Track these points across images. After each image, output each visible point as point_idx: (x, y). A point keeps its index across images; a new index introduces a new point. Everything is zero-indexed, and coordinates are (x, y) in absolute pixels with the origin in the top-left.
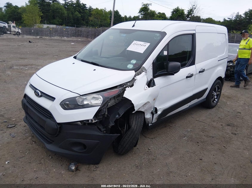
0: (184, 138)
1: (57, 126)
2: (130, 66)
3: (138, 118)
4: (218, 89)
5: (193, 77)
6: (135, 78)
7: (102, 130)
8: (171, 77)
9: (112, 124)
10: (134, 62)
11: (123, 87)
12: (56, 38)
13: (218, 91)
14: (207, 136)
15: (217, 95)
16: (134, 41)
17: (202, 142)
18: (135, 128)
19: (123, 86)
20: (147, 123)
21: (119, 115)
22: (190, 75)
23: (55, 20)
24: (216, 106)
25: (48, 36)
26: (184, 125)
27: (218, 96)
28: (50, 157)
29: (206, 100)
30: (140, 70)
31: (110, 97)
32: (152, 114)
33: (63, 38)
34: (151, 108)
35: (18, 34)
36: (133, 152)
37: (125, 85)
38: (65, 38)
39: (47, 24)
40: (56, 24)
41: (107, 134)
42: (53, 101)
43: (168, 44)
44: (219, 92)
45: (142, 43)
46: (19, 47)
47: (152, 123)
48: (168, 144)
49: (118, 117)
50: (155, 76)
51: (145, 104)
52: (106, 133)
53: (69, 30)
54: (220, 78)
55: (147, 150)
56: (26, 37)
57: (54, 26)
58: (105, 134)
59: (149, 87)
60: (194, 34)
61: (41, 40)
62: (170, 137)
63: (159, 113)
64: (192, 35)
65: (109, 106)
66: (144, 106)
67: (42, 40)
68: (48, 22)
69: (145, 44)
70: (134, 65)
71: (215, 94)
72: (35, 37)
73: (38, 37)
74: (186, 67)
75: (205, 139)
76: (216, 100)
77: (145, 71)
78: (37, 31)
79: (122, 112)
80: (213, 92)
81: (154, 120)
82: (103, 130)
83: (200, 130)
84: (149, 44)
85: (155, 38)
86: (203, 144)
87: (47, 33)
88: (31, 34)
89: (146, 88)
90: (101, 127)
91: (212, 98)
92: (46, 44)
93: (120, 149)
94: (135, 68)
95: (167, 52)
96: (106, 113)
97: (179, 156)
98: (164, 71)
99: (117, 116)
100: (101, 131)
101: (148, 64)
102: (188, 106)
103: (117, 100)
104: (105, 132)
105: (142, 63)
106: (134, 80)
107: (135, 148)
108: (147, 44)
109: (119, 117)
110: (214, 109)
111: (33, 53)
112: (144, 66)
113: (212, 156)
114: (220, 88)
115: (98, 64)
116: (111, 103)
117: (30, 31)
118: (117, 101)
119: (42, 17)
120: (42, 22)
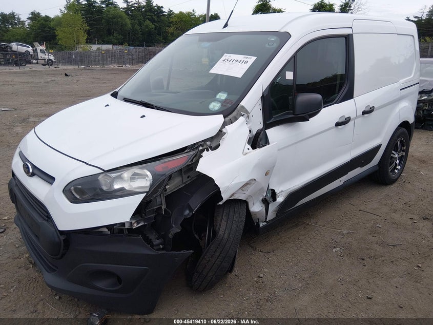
0: (334, 250)
1: (59, 237)
2: (215, 106)
3: (231, 213)
4: (402, 145)
5: (351, 124)
6: (224, 130)
7: (154, 243)
8: (303, 124)
9: (175, 229)
10: (222, 96)
11: (196, 150)
12: (112, 66)
13: (401, 148)
14: (383, 244)
15: (400, 158)
16: (225, 54)
17: (371, 258)
18: (226, 235)
19: (198, 148)
20: (255, 221)
21: (191, 210)
22: (343, 120)
23: (112, 37)
24: (399, 179)
25: (99, 64)
26: (335, 222)
27: (403, 159)
28: (57, 297)
29: (378, 168)
30: (234, 114)
31: (168, 174)
32: (265, 202)
33: (124, 67)
34: (261, 190)
35: (49, 63)
36: (226, 283)
37: (201, 145)
38: (128, 65)
39: (98, 44)
40: (112, 44)
41: (165, 252)
42: (52, 184)
43: (294, 57)
44: (403, 151)
45: (240, 57)
46: (47, 84)
47: (265, 221)
48: (299, 264)
49: (188, 214)
50: (268, 124)
51: (247, 184)
52: (163, 249)
53: (133, 52)
54: (405, 124)
55: (255, 279)
56: (62, 67)
57: (110, 47)
58: (159, 252)
59: (253, 149)
60: (349, 35)
61: (86, 71)
62: (304, 247)
63: (280, 199)
64: (346, 38)
65: (169, 192)
66: (244, 189)
67: (90, 71)
68: (100, 41)
69: (245, 60)
70: (224, 102)
71: (397, 155)
72: (76, 67)
73: (83, 67)
74: (335, 103)
75: (378, 250)
76: (399, 167)
77: (246, 115)
78: (81, 56)
79: (196, 203)
80: (393, 152)
81: (271, 215)
82: (156, 242)
83: (367, 230)
84: (254, 58)
85: (267, 46)
86: (375, 261)
87: (97, 60)
88: (71, 62)
89: (246, 151)
90: (153, 236)
91: (391, 164)
92: (93, 78)
93: (197, 280)
94: (225, 108)
95: (293, 72)
96: (164, 207)
97: (324, 291)
98: (288, 114)
99: (187, 212)
100: (152, 246)
101: (252, 100)
102: (342, 183)
103: (188, 177)
104: (161, 246)
105: (239, 98)
106: (220, 134)
107: (230, 276)
108: (251, 58)
109: (191, 214)
110: (396, 185)
111: (68, 93)
112: (242, 103)
113: (392, 290)
114: (406, 144)
115: (152, 105)
116: (172, 185)
117: (69, 58)
118: (187, 181)
119: (88, 32)
120: (90, 41)
